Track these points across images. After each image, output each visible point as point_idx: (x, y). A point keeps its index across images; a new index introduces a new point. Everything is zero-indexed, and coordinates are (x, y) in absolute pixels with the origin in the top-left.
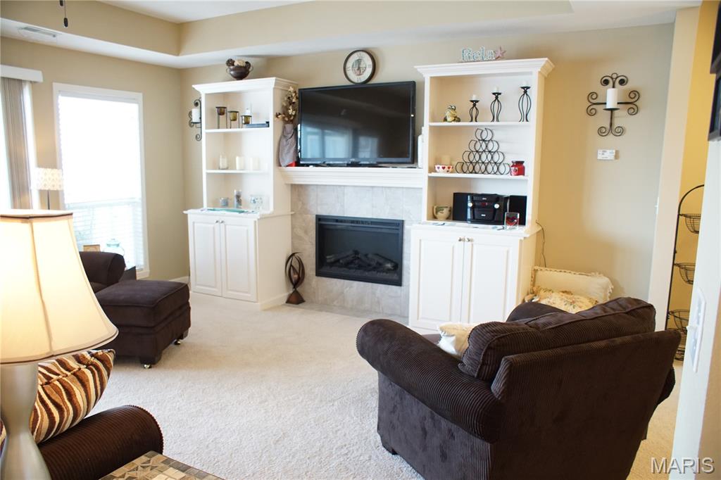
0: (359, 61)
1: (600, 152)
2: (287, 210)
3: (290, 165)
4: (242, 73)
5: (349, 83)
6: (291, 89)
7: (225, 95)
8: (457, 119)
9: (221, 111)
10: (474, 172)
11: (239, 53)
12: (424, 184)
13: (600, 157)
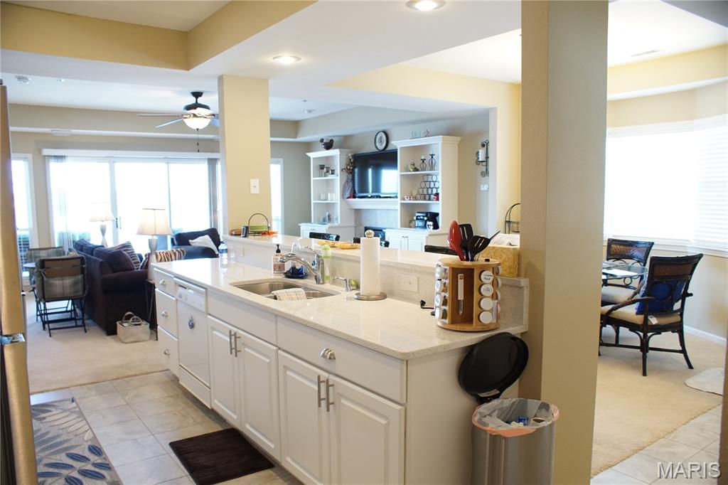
0: (381, 138)
1: (482, 186)
2: (353, 224)
3: (348, 198)
4: (329, 146)
5: (377, 150)
6: (350, 154)
7: (327, 158)
8: (416, 170)
9: (322, 167)
10: (430, 199)
11: (327, 135)
12: (398, 207)
13: (482, 189)
